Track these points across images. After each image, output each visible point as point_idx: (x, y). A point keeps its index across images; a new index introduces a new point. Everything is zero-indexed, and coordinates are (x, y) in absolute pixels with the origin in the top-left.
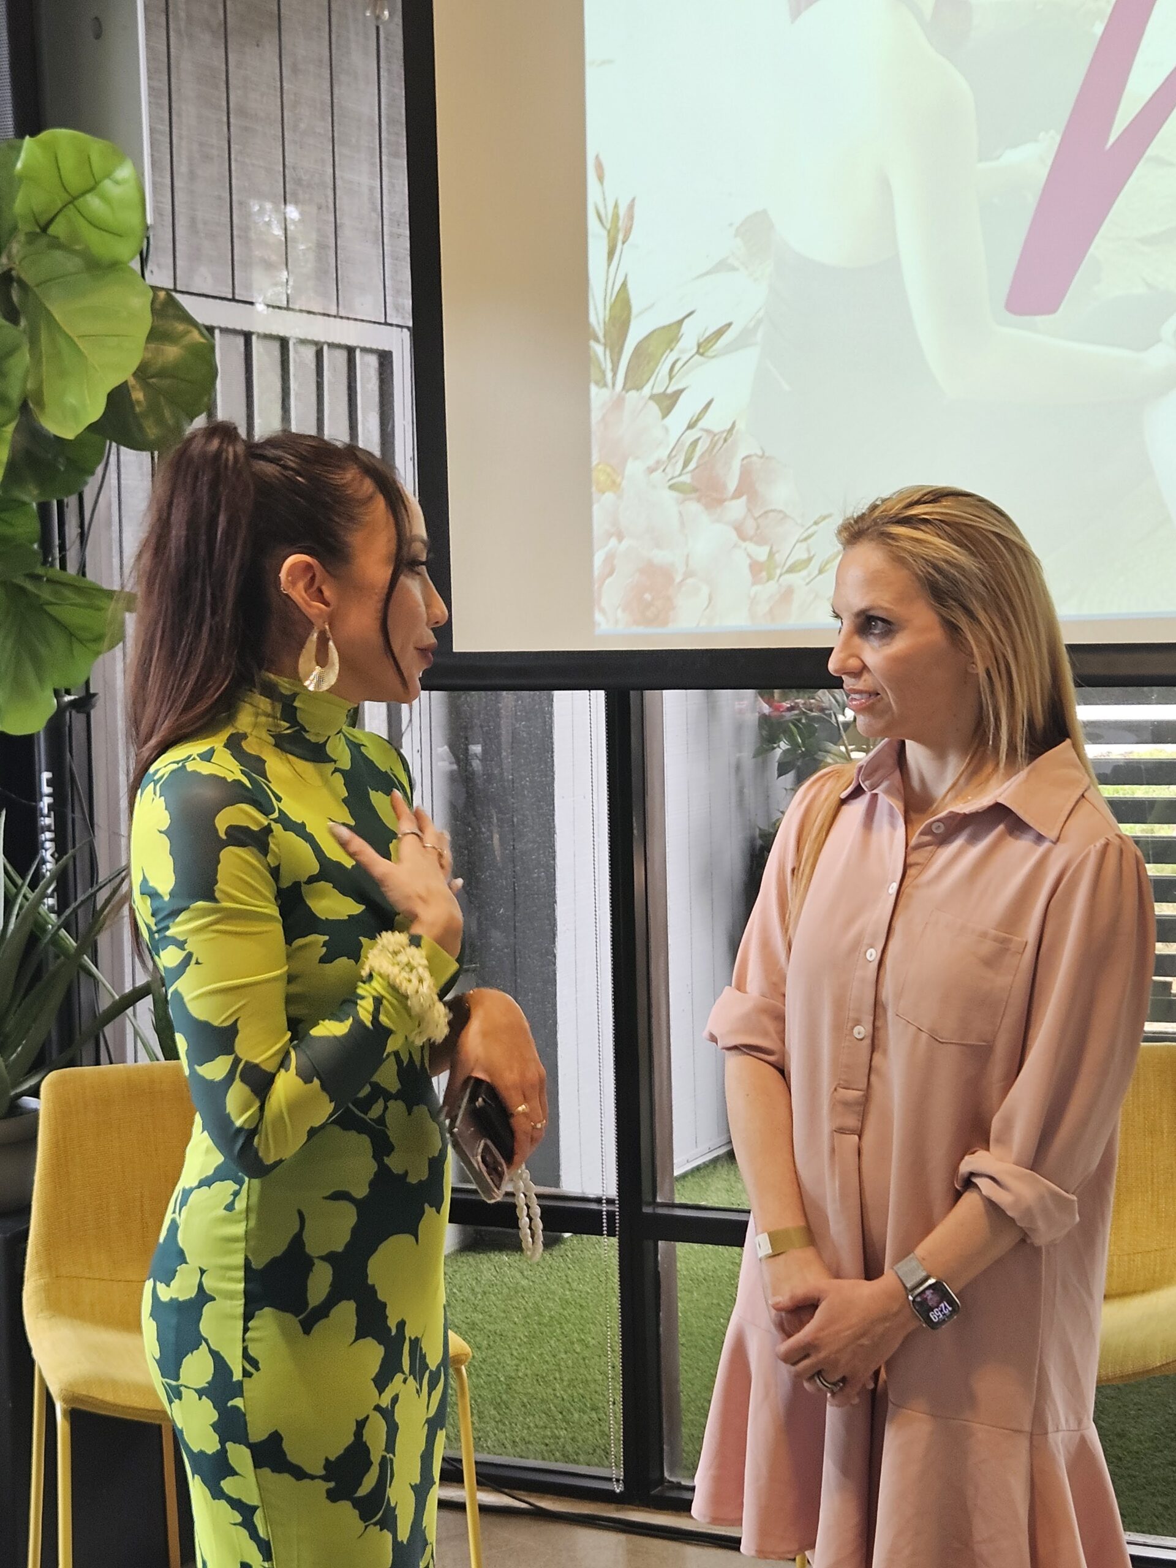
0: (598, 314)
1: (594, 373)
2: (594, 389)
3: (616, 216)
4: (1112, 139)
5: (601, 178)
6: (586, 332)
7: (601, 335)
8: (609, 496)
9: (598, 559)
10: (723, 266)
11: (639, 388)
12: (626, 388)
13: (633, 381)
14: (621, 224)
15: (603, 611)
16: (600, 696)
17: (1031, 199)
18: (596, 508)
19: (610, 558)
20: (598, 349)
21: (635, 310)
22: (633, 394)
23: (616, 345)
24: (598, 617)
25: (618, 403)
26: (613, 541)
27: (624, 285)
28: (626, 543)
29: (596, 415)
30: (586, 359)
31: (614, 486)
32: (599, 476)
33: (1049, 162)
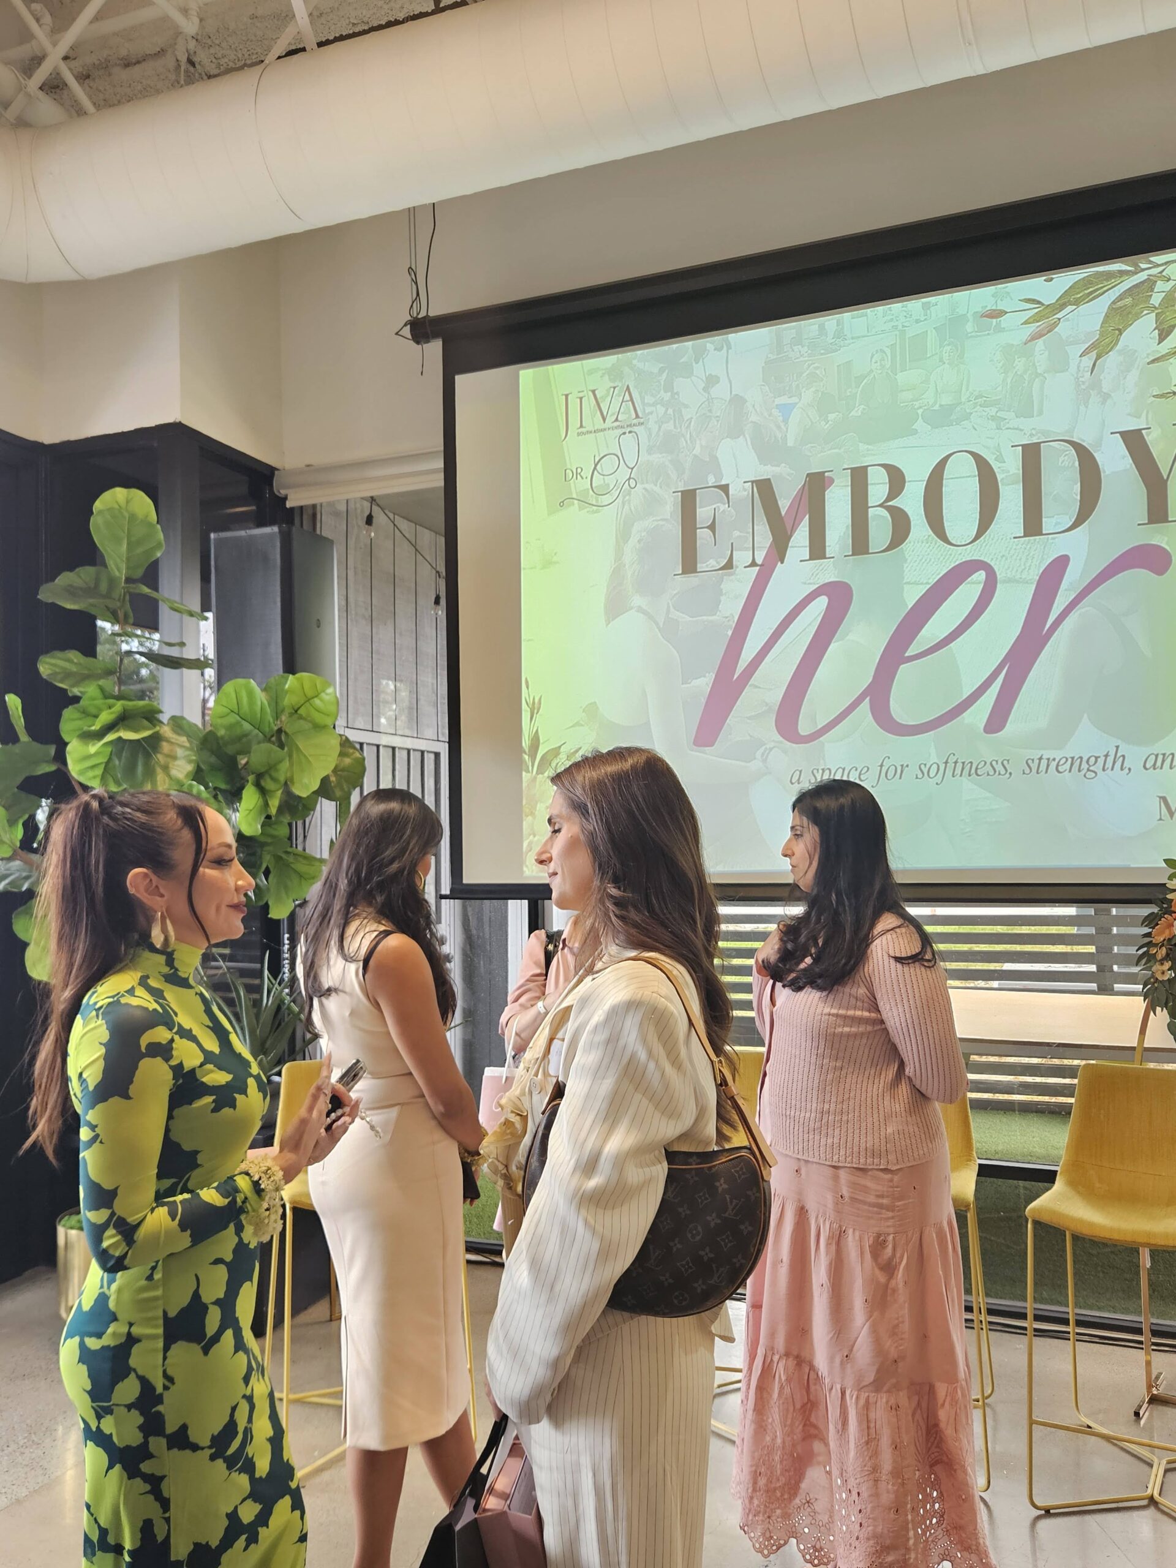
0: (526, 743)
1: (524, 767)
2: (524, 773)
3: (534, 703)
4: (736, 677)
5: (528, 687)
6: (521, 750)
7: (527, 751)
8: (530, 818)
9: (525, 844)
10: (578, 724)
11: (542, 773)
12: (537, 773)
13: (540, 771)
14: (536, 706)
15: (527, 866)
16: (526, 902)
17: (703, 701)
18: (524, 823)
19: (530, 843)
20: (526, 757)
21: (541, 741)
22: (540, 776)
23: (533, 756)
24: (525, 869)
25: (534, 779)
26: (531, 837)
27: (537, 731)
28: (536, 839)
29: (524, 785)
30: (521, 761)
31: (532, 814)
32: (526, 810)
33: (710, 685)
